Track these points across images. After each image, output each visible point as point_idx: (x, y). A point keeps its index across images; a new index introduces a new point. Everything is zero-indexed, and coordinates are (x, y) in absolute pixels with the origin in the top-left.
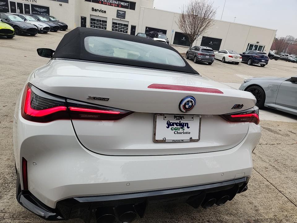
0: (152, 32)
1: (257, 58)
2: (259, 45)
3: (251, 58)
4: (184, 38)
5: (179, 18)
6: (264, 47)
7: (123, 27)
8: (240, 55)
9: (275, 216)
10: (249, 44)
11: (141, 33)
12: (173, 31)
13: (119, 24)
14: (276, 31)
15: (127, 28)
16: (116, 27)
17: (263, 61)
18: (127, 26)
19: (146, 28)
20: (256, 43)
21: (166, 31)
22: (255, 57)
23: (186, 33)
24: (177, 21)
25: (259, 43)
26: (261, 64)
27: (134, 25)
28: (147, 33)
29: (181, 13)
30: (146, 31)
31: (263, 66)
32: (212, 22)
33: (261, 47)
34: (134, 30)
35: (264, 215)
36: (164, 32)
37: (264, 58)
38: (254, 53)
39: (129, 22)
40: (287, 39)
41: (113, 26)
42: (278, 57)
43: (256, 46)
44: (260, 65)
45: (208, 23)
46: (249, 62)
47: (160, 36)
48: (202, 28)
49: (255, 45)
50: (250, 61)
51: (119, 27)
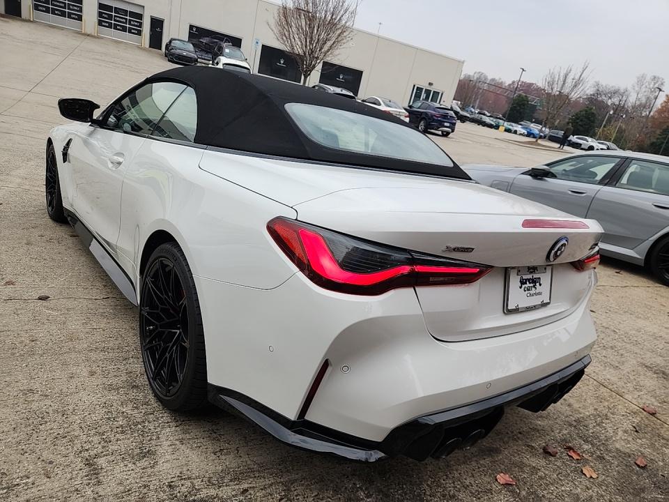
0: (205, 40)
1: (436, 118)
2: (433, 89)
3: (424, 118)
4: (282, 62)
5: (276, 15)
6: (442, 94)
7: (128, 18)
8: (405, 109)
9: (596, 409)
10: (414, 86)
11: (179, 40)
12: (257, 43)
13: (117, 10)
14: (463, 62)
15: (141, 24)
16: (110, 17)
17: (446, 124)
18: (140, 16)
19: (191, 27)
20: (427, 85)
21: (240, 40)
22: (432, 116)
23: (294, 53)
24: (272, 22)
25: (432, 87)
26: (442, 132)
27: (158, 15)
28: (195, 41)
29: (280, 3)
30: (191, 36)
31: (445, 135)
32: (347, 33)
33: (436, 93)
34: (158, 30)
35: (583, 411)
36: (236, 42)
37: (448, 119)
38: (429, 107)
39: (144, 7)
40: (475, 78)
41: (100, 14)
42: (466, 116)
43: (428, 92)
44: (440, 133)
45: (339, 35)
46: (422, 126)
47: (227, 51)
48: (329, 44)
49: (426, 90)
50: (422, 123)
51: (118, 19)
